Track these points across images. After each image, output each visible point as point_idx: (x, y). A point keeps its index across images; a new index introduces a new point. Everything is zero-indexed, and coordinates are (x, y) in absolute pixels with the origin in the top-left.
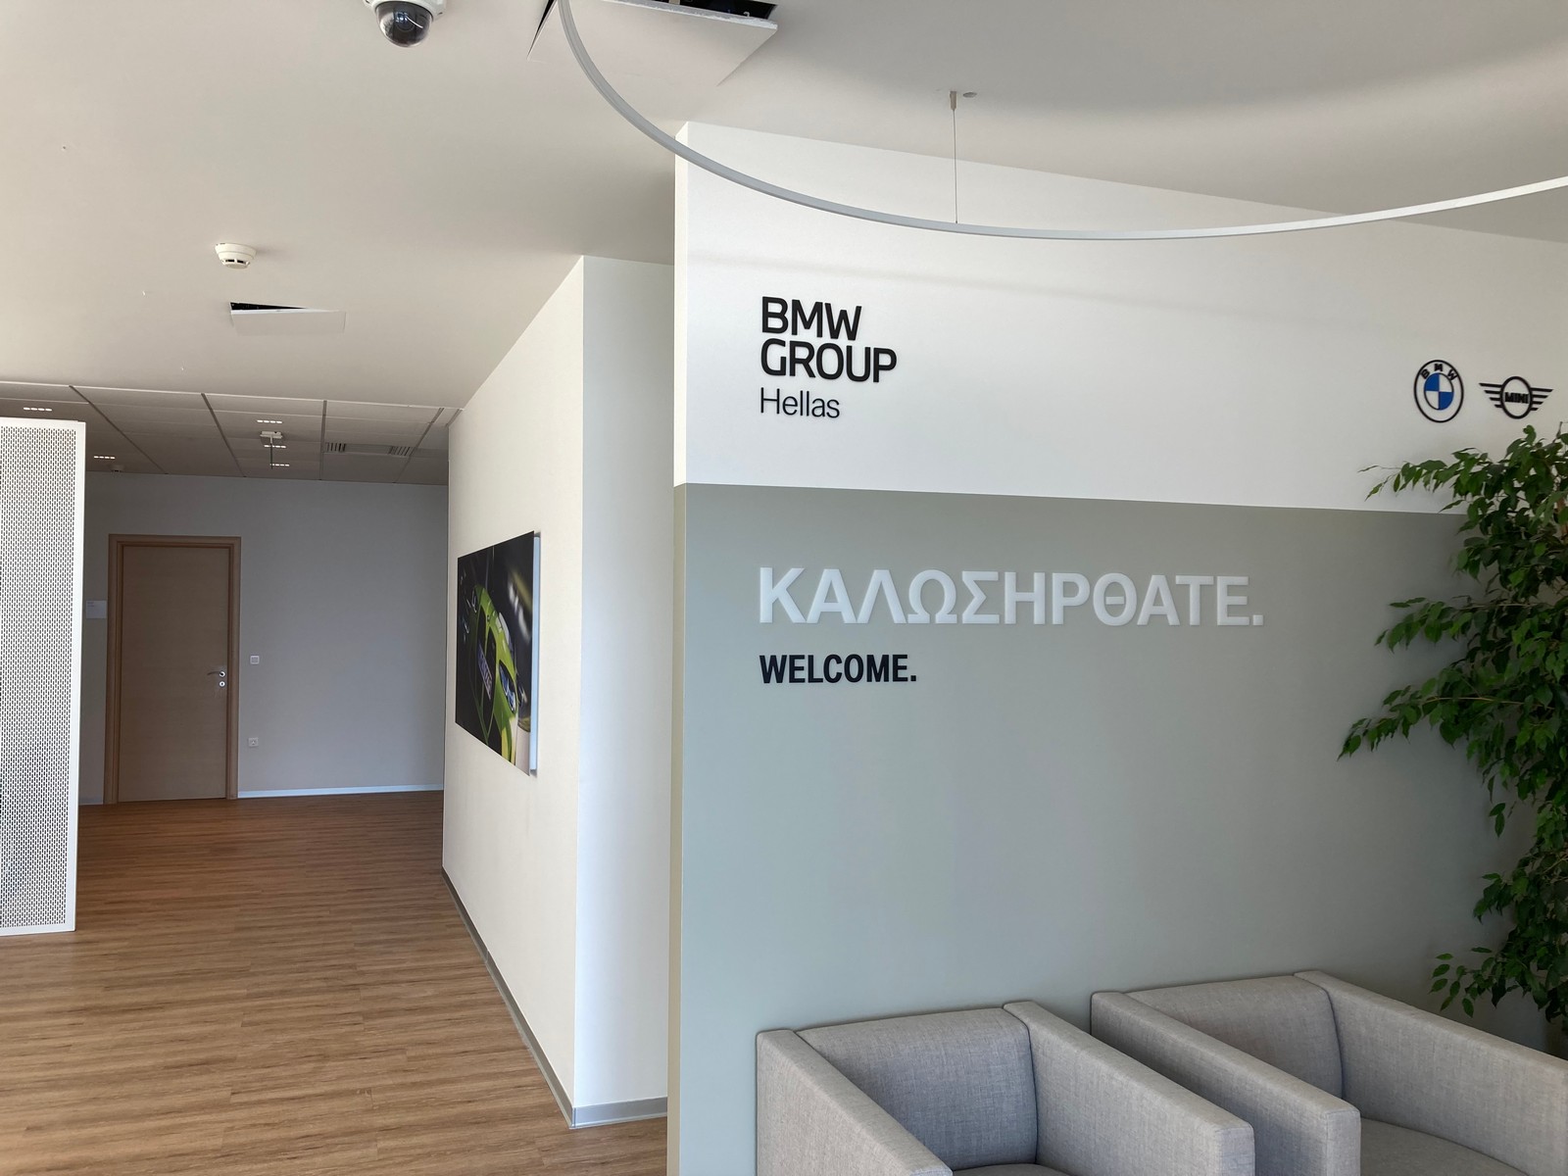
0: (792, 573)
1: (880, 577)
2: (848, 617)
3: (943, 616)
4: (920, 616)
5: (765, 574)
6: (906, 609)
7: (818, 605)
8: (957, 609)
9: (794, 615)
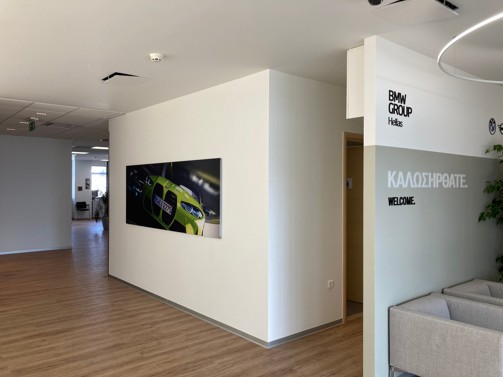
0: (394, 173)
1: (409, 174)
2: (404, 186)
3: (419, 186)
4: (416, 186)
5: (389, 172)
6: (414, 184)
7: (399, 183)
8: (422, 184)
9: (395, 186)
